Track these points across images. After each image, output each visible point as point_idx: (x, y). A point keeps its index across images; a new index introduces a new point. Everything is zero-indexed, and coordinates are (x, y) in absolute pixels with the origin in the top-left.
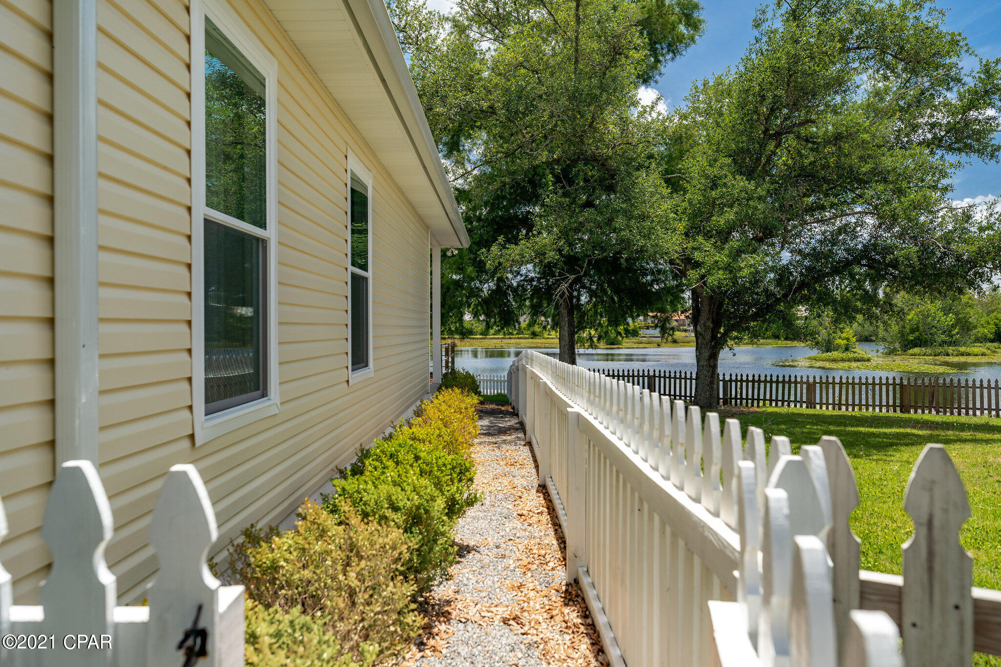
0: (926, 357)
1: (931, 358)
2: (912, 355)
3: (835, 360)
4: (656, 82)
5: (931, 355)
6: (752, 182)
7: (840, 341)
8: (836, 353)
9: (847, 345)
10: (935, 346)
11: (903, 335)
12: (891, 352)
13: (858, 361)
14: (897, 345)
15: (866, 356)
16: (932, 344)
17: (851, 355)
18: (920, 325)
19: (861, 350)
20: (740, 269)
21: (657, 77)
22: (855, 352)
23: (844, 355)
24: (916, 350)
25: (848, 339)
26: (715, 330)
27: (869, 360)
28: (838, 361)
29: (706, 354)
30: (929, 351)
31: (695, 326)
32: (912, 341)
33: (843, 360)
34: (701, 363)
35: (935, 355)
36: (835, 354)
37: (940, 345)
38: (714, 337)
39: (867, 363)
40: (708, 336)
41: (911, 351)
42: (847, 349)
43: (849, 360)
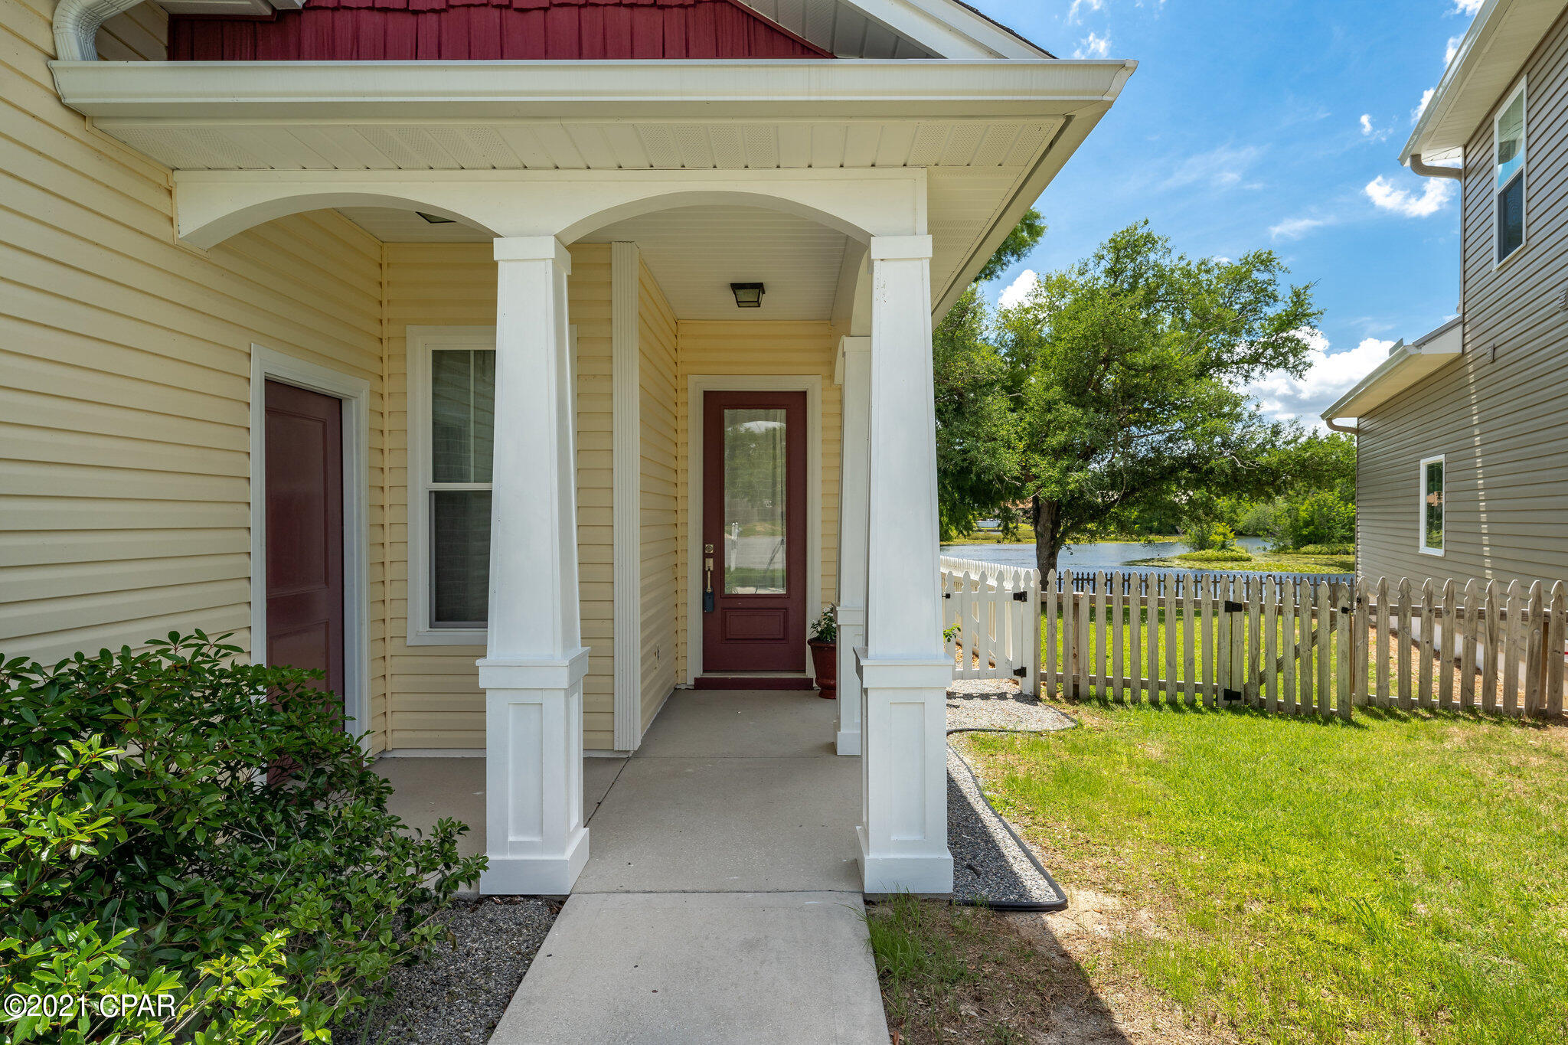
0: (1320, 556)
1: (1326, 557)
2: (1305, 553)
3: (1208, 560)
4: (998, 277)
5: (1327, 553)
6: (1080, 410)
7: (1216, 537)
8: (1210, 551)
9: (1224, 542)
10: (1334, 542)
11: (1295, 530)
12: (1283, 550)
13: (1236, 560)
14: (1289, 542)
15: (1246, 555)
16: (1330, 540)
17: (1228, 554)
18: (1316, 516)
19: (1239, 547)
20: (1068, 484)
21: (999, 273)
22: (1232, 551)
23: (1220, 554)
24: (1311, 548)
25: (1224, 535)
26: (1053, 532)
27: (1249, 560)
28: (1212, 561)
29: (1046, 553)
30: (1325, 549)
31: (1036, 527)
32: (1306, 536)
33: (1218, 560)
34: (1041, 561)
35: (1332, 554)
36: (1209, 553)
37: (1340, 542)
38: (1053, 537)
39: (1245, 564)
40: (1048, 536)
41: (1304, 549)
42: (1223, 547)
43: (1226, 560)
